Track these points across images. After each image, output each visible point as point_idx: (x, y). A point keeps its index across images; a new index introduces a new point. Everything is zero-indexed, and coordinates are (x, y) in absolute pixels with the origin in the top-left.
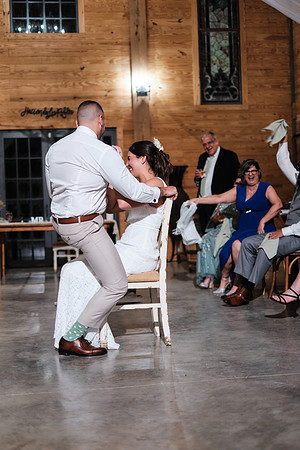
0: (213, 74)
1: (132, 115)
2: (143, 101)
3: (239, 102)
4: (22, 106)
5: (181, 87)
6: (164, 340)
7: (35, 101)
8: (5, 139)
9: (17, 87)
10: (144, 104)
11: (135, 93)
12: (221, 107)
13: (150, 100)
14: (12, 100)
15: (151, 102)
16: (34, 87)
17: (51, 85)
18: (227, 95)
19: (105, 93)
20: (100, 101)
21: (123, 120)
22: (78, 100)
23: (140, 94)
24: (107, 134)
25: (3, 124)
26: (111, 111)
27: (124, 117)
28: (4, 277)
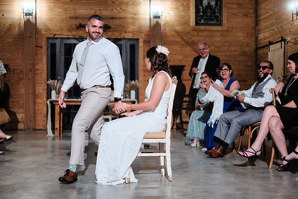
0: (204, 6)
1: (150, 31)
2: (157, 22)
3: (221, 24)
4: (77, 22)
5: (183, 14)
6: (167, 177)
7: (85, 19)
8: (65, 44)
9: (75, 10)
10: (158, 24)
11: (152, 16)
12: (209, 28)
13: (162, 21)
14: (71, 18)
15: (162, 23)
16: (86, 10)
17: (97, 9)
18: (213, 20)
19: (132, 16)
20: (129, 20)
21: (143, 34)
22: (115, 20)
23: (155, 17)
24: (132, 42)
25: (64, 33)
26: (136, 28)
27: (144, 32)
28: (61, 135)
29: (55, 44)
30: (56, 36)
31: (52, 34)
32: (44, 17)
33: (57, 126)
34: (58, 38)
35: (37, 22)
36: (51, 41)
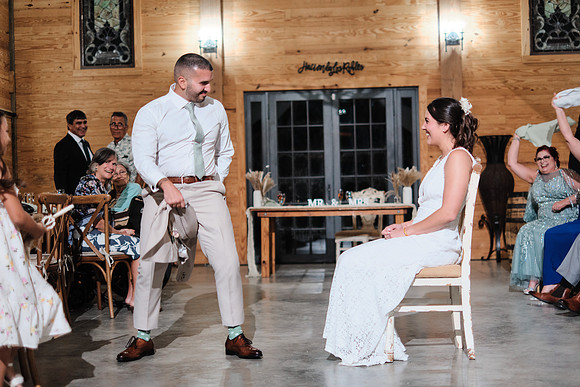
0: (548, 15)
1: (439, 69)
2: (454, 52)
4: (299, 60)
5: (505, 33)
7: (315, 53)
8: (278, 102)
9: (294, 37)
10: (454, 56)
11: (443, 42)
12: (558, 58)
13: (463, 50)
14: (288, 53)
15: (464, 53)
16: (315, 36)
17: (336, 33)
18: (567, 41)
19: (404, 42)
20: (399, 52)
21: (427, 76)
22: (370, 52)
23: (449, 43)
24: (406, 94)
25: (276, 83)
26: (412, 65)
27: (428, 72)
28: (274, 274)
29: (259, 103)
30: (260, 89)
31: (253, 85)
32: (237, 53)
33: (265, 257)
34: (264, 92)
35: (226, 64)
36: (252, 98)
